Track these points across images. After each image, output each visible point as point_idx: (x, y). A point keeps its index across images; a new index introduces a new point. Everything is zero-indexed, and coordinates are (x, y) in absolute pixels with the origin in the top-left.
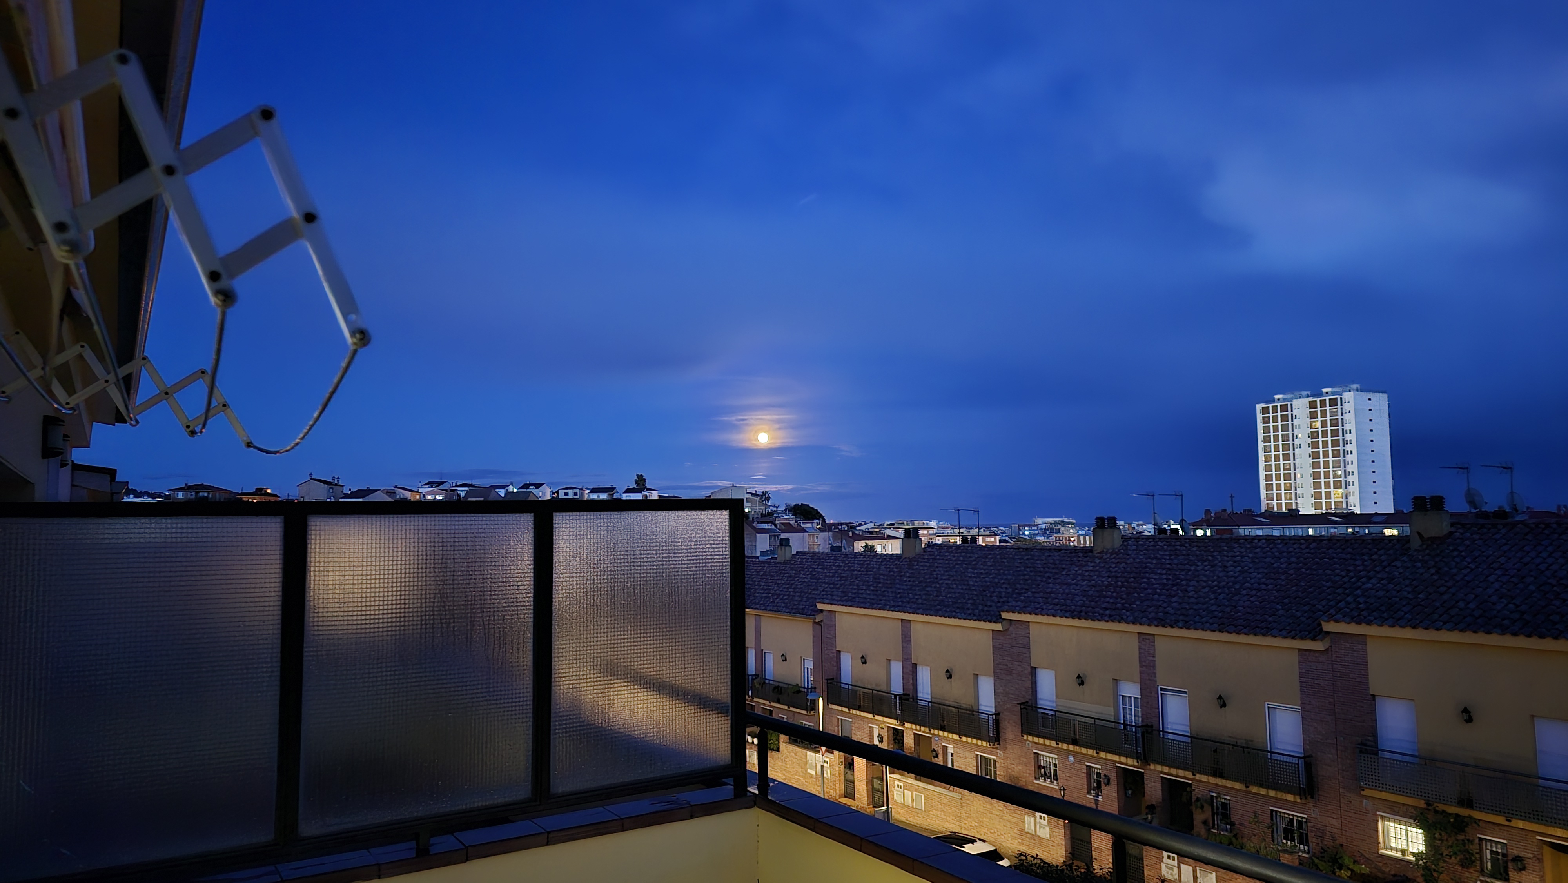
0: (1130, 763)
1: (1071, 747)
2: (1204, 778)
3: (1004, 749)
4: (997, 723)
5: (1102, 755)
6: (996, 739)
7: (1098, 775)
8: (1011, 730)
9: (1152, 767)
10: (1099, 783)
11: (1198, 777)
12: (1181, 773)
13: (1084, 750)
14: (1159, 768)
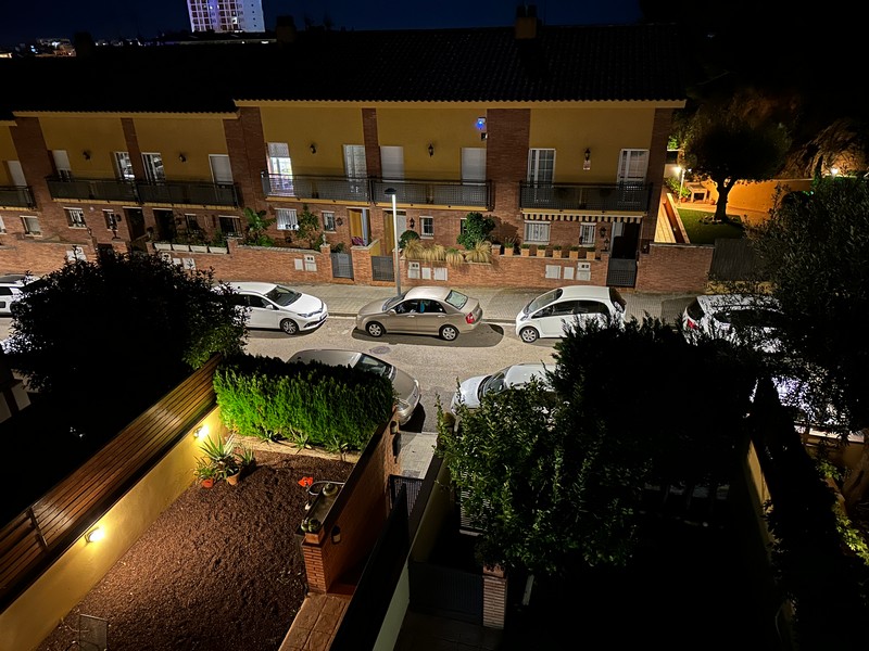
0: (133, 205)
1: (90, 202)
2: (179, 206)
3: (41, 210)
4: (31, 193)
5: (112, 203)
6: (33, 204)
7: (113, 216)
8: (43, 196)
9: (146, 204)
10: (114, 221)
11: (175, 206)
12: (165, 205)
13: (99, 202)
14: (151, 204)
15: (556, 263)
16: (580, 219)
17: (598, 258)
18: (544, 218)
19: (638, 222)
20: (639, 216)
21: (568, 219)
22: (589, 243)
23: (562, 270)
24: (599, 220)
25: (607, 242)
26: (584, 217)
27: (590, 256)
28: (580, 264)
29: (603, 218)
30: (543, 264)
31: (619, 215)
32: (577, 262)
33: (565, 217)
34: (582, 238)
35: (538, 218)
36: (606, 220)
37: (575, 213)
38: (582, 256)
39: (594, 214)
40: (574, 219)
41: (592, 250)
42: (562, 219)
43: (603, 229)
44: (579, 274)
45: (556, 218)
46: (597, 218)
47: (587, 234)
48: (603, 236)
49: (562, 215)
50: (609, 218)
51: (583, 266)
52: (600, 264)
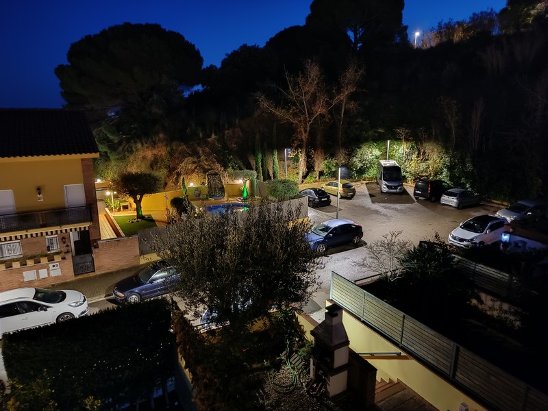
15: (31, 268)
16: (44, 234)
17: (64, 258)
18: (13, 238)
19: (87, 229)
20: (87, 225)
21: (34, 235)
22: (55, 248)
23: (38, 272)
24: (59, 232)
25: (67, 246)
26: (47, 233)
27: (57, 258)
28: (51, 265)
29: (61, 231)
30: (19, 272)
31: (73, 227)
32: (48, 264)
33: (32, 235)
34: (48, 247)
35: (8, 239)
36: (64, 231)
37: (39, 231)
38: (51, 259)
39: (54, 229)
40: (39, 235)
41: (58, 253)
42: (29, 236)
43: (64, 238)
44: (51, 272)
45: (24, 237)
46: (56, 231)
47: (52, 243)
48: (64, 242)
49: (29, 233)
50: (66, 230)
51: (54, 266)
52: (66, 262)
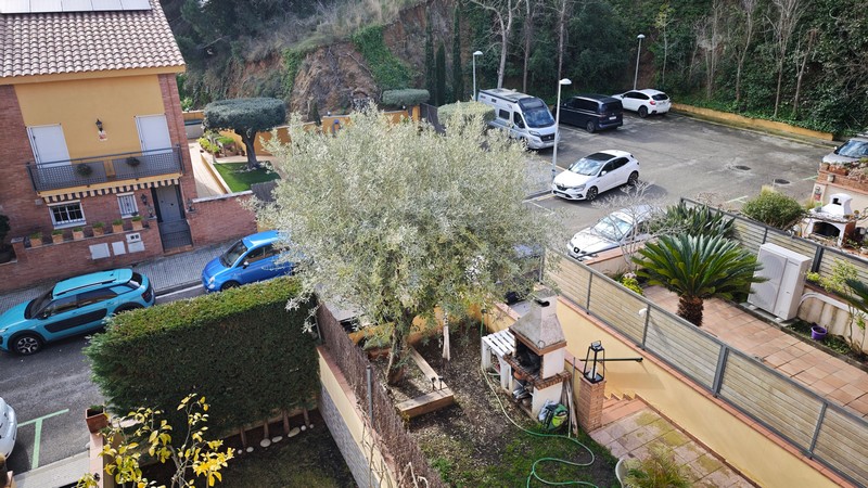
15: (100, 241)
16: (114, 191)
17: (146, 226)
18: (70, 197)
19: (176, 183)
20: (175, 177)
22: (133, 212)
23: (110, 247)
24: (136, 188)
25: (149, 208)
26: (117, 188)
27: (137, 226)
28: (128, 236)
30: (84, 245)
31: (155, 180)
32: (124, 234)
33: (96, 192)
34: (122, 210)
35: (62, 198)
36: (143, 187)
37: (106, 186)
38: (128, 228)
39: (128, 183)
40: (107, 192)
41: (136, 219)
42: (93, 194)
43: (143, 196)
44: (130, 246)
45: (85, 195)
46: (132, 186)
47: (127, 205)
48: (145, 203)
49: (91, 189)
50: (145, 184)
51: (132, 238)
52: (150, 232)
